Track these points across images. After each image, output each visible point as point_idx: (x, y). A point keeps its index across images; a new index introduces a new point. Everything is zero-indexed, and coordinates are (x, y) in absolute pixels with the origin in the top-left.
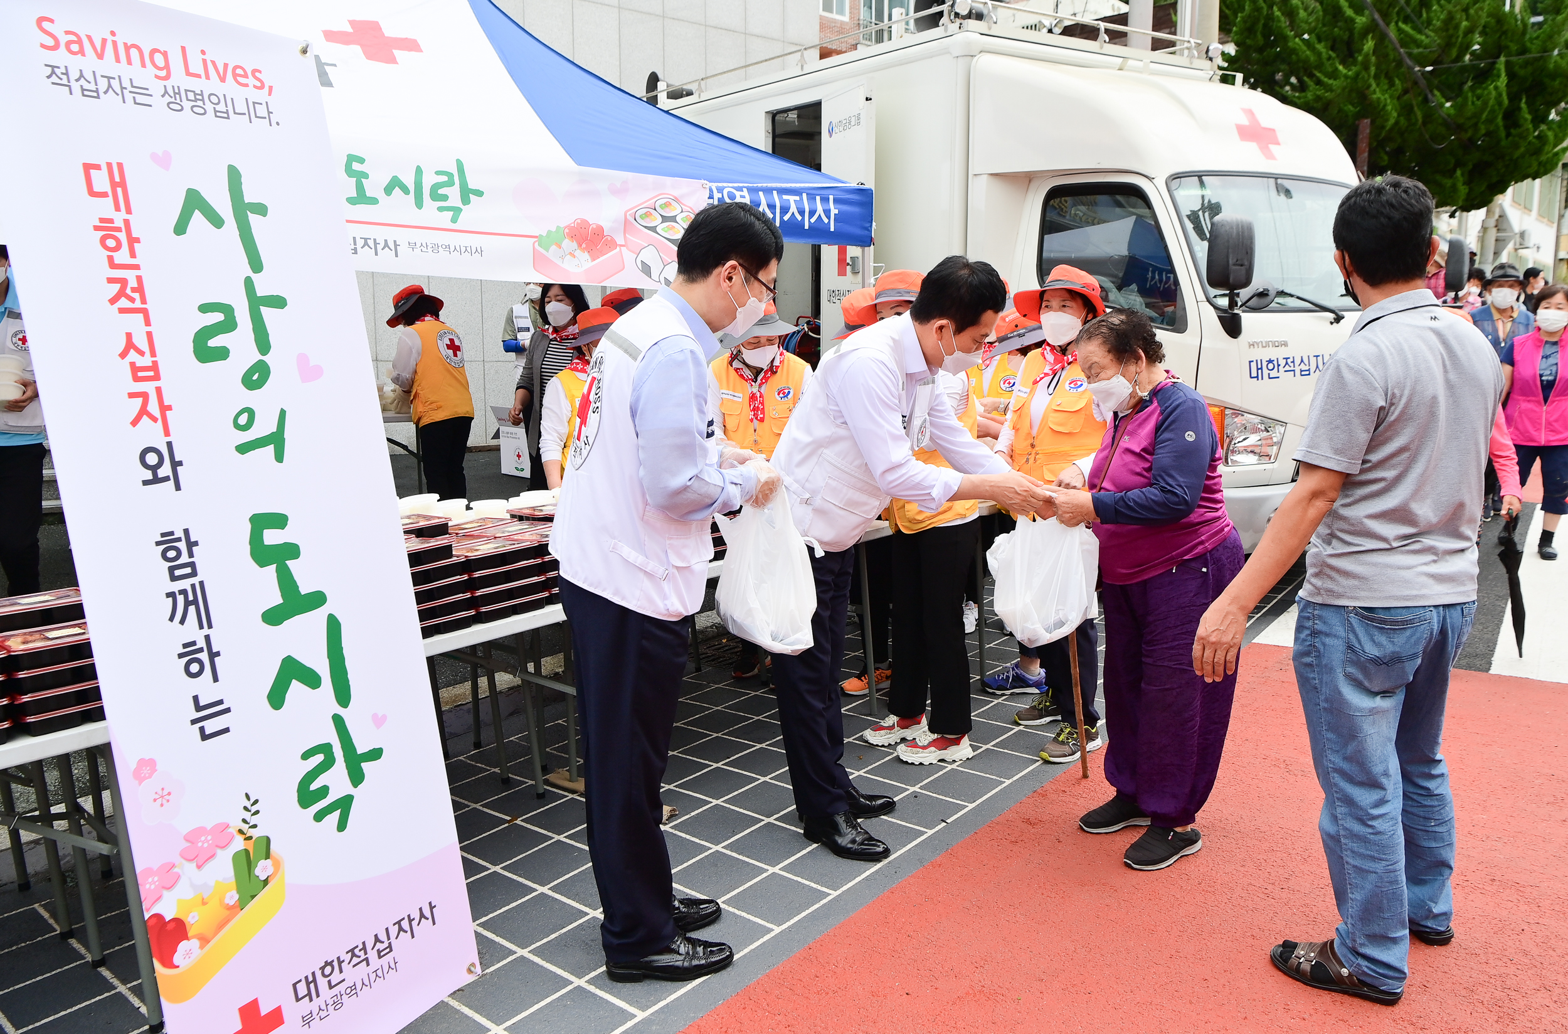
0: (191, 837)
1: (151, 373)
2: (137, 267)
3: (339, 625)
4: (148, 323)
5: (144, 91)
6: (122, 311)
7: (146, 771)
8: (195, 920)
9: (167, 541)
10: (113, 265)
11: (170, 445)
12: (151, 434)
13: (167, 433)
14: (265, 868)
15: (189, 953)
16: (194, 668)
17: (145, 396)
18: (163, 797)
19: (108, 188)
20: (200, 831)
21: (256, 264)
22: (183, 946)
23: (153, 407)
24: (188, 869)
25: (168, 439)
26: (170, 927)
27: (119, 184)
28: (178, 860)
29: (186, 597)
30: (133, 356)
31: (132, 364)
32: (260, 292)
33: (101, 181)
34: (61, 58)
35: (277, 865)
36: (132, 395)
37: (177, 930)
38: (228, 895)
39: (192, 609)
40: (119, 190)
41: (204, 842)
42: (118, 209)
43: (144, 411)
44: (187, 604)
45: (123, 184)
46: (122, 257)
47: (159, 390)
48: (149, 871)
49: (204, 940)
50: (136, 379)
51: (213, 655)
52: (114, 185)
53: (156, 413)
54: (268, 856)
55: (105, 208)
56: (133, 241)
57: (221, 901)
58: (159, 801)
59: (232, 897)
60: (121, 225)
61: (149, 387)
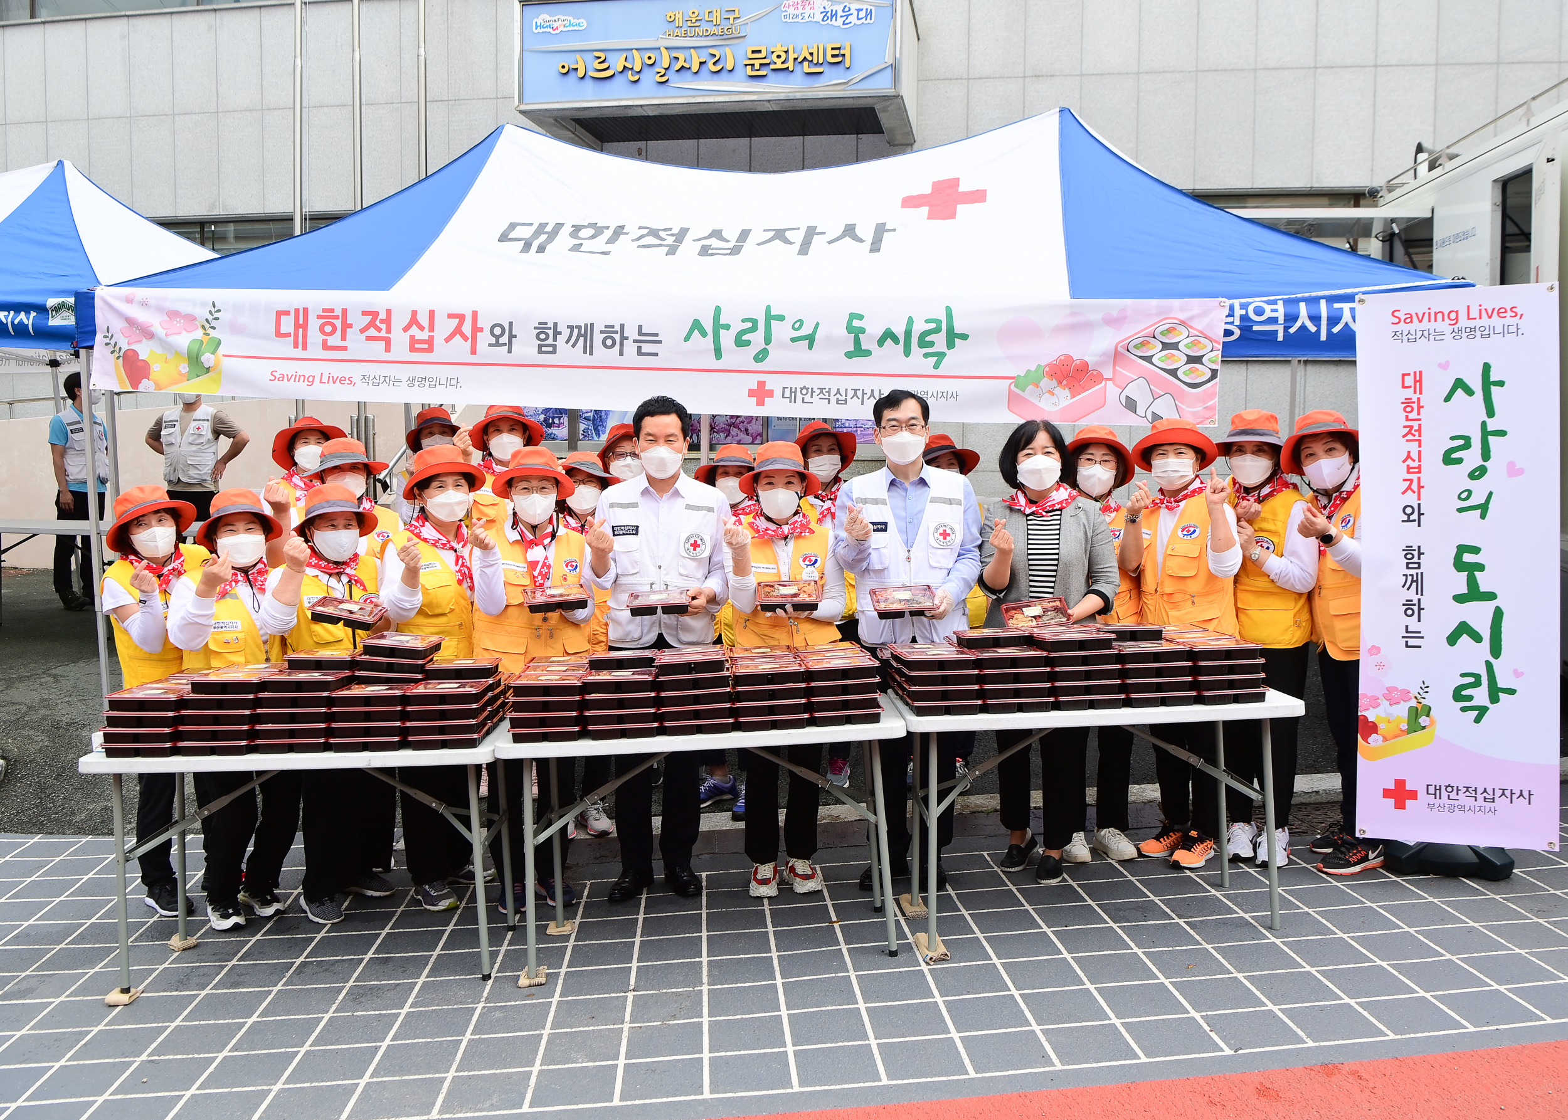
0: (1391, 690)
1: (1417, 470)
2: (1420, 420)
3: (1503, 613)
4: (1420, 446)
5: (1442, 333)
6: (1407, 441)
7: (1375, 651)
8: (1382, 726)
9: (1408, 550)
10: (1407, 419)
11: (1419, 505)
12: (1411, 499)
13: (1419, 499)
14: (1425, 721)
15: (1376, 741)
16: (1409, 612)
17: (1411, 481)
18: (1380, 666)
19: (1412, 384)
20: (1395, 689)
21: (1491, 413)
22: (1374, 735)
23: (1415, 486)
24: (1385, 704)
25: (1419, 502)
26: (1370, 724)
27: (1418, 380)
28: (1381, 697)
29: (1413, 578)
30: (1409, 462)
31: (1408, 466)
32: (1489, 429)
33: (1409, 381)
34: (1402, 326)
35: (1432, 722)
36: (1404, 480)
37: (1373, 728)
38: (1402, 724)
39: (1414, 584)
40: (1418, 384)
41: (1395, 694)
42: (1415, 393)
43: (1409, 488)
44: (1413, 581)
45: (1420, 381)
46: (1411, 416)
47: (1419, 478)
48: (1365, 695)
49: (1385, 739)
50: (1408, 472)
51: (1420, 609)
52: (1415, 382)
53: (1416, 489)
54: (1428, 716)
55: (1409, 393)
56: (1420, 407)
57: (1398, 726)
58: (1378, 667)
59: (1404, 726)
60: (1416, 400)
61: (1414, 477)
